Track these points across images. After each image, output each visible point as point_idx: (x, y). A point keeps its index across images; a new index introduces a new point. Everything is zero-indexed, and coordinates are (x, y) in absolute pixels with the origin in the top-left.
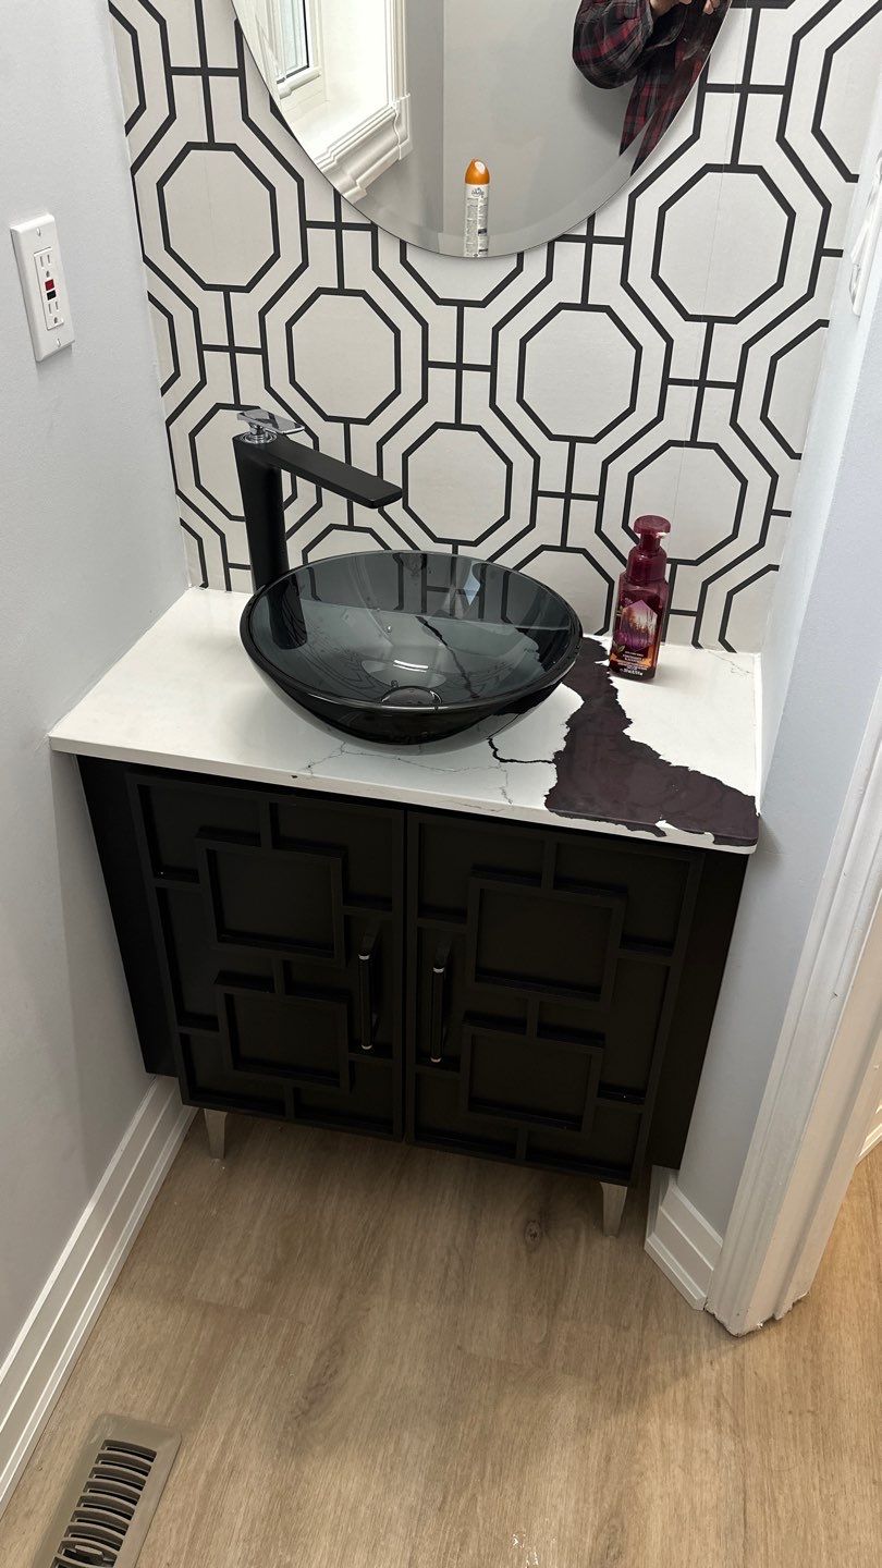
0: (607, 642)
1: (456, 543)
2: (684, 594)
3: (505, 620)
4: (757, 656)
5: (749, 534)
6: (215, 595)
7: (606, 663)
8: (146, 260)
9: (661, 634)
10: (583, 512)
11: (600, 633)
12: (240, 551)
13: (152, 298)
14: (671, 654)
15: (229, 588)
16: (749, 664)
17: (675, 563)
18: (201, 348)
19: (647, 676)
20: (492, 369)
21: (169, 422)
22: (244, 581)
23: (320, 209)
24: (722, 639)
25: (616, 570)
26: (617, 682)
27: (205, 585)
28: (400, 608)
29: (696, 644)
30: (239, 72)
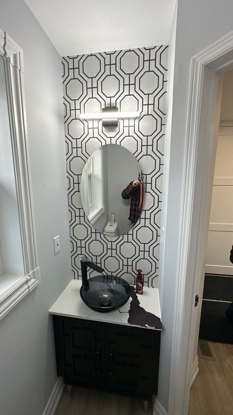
0: (135, 287)
1: (112, 272)
2: (146, 280)
3: (120, 284)
4: (157, 289)
5: (153, 271)
6: (76, 280)
7: (135, 291)
8: (70, 237)
9: (143, 286)
10: (130, 268)
11: (134, 285)
12: (80, 273)
13: (71, 241)
14: (145, 289)
15: (78, 279)
16: (157, 290)
17: (144, 275)
18: (77, 247)
19: (142, 294)
20: (116, 249)
21: (72, 256)
22: (81, 278)
23: (93, 231)
24: (152, 286)
25: (136, 276)
26: (137, 295)
27: (75, 279)
28: (104, 282)
29: (148, 287)
30: (84, 216)
